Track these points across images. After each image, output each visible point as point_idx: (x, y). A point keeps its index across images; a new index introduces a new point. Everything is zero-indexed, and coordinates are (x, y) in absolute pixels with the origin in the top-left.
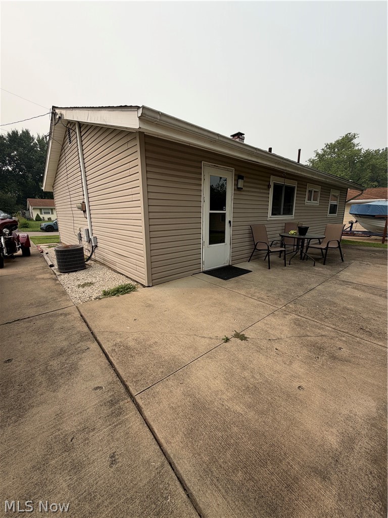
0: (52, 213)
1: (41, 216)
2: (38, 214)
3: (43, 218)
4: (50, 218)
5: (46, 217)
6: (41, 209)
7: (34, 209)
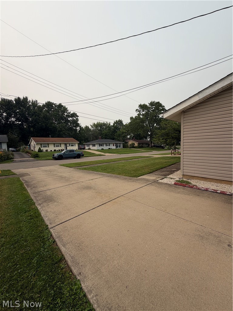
0: (48, 147)
1: (42, 149)
2: (40, 148)
3: (43, 150)
4: (47, 150)
5: (44, 149)
6: (41, 144)
7: (37, 144)
